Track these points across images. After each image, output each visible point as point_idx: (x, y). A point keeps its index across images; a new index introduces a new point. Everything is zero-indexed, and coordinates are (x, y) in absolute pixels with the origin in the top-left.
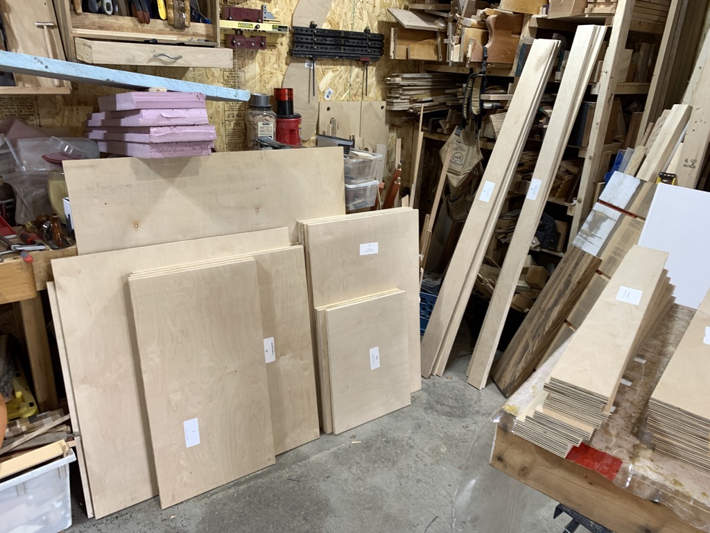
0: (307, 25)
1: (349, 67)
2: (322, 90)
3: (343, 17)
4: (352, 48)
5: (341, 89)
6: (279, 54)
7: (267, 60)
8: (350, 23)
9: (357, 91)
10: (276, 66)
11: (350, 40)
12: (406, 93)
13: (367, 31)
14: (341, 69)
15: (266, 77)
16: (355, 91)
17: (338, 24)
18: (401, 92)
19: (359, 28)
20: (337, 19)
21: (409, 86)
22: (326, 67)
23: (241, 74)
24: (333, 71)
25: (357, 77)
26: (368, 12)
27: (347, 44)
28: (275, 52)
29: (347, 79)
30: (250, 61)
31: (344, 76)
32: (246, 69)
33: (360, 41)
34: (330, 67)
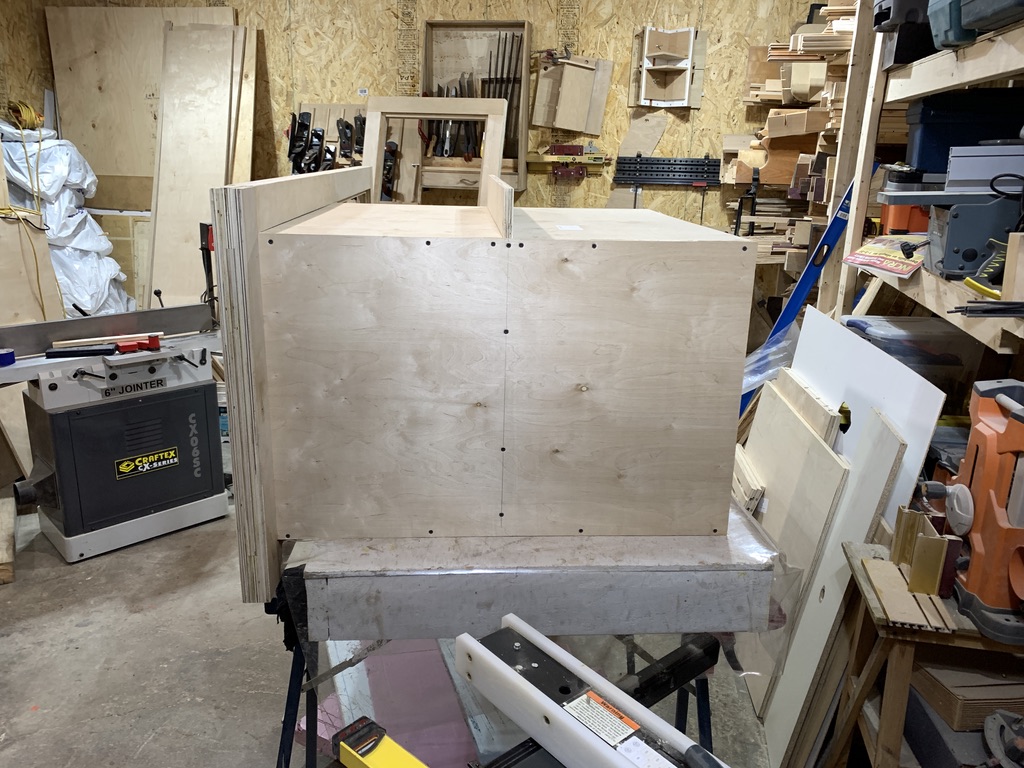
0: (633, 155)
1: (683, 192)
3: (678, 146)
4: (683, 174)
6: (605, 180)
8: (686, 150)
9: (694, 216)
10: (601, 191)
11: (682, 167)
14: (674, 194)
17: (671, 152)
19: (699, 154)
20: (670, 149)
22: (656, 192)
24: (664, 196)
25: (694, 201)
27: (678, 170)
28: (600, 179)
29: (682, 203)
30: (576, 187)
31: (678, 201)
33: (695, 167)
34: (660, 192)
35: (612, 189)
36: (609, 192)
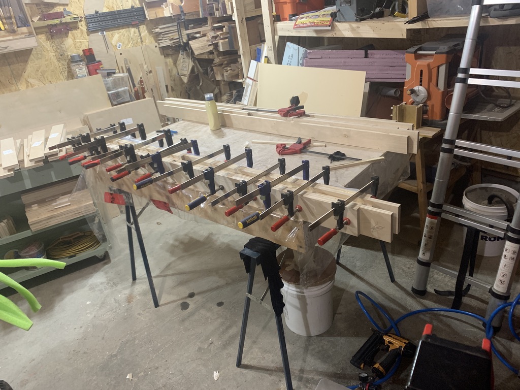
0: (94, 12)
1: (127, 29)
2: (114, 45)
3: (115, 3)
4: (125, 19)
5: (126, 42)
6: (82, 31)
7: (76, 35)
8: (120, 5)
9: (137, 41)
10: (82, 38)
11: (123, 15)
12: (166, 36)
13: (132, 7)
14: (123, 31)
15: (78, 44)
16: (136, 41)
17: (113, 7)
18: (162, 36)
19: (128, 6)
20: (111, 5)
21: (165, 32)
22: (113, 32)
23: (63, 46)
24: (118, 33)
25: (135, 33)
27: (121, 17)
28: (79, 31)
29: (129, 35)
30: (66, 38)
31: (126, 35)
32: (65, 43)
33: (129, 14)
34: (115, 31)
35: (88, 35)
36: (87, 37)
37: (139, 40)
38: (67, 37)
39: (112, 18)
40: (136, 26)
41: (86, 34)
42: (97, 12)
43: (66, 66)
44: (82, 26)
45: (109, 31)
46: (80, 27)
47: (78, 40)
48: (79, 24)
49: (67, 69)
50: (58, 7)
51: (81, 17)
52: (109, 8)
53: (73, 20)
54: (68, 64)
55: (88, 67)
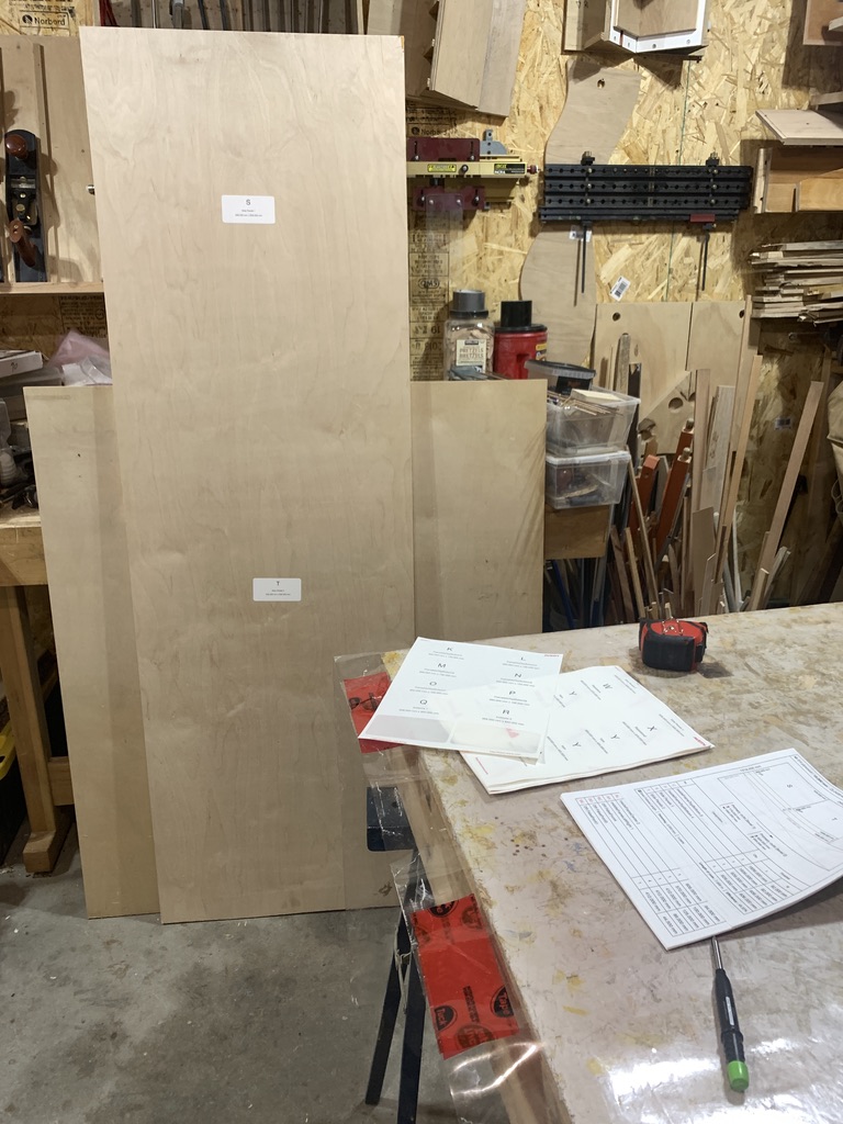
0: (576, 160)
1: (667, 236)
2: (605, 282)
3: (658, 138)
4: (673, 199)
5: (648, 278)
6: (517, 218)
7: (493, 229)
8: (672, 148)
9: (686, 283)
10: (511, 240)
11: (670, 184)
12: (795, 282)
13: (712, 162)
14: (650, 240)
15: (489, 260)
16: (680, 282)
18: (782, 280)
19: (696, 156)
20: (643, 145)
21: (800, 267)
22: (617, 237)
23: (442, 257)
24: (631, 245)
25: (687, 254)
26: (716, 124)
27: (663, 190)
28: (508, 214)
29: (663, 259)
30: (460, 233)
31: (656, 254)
32: (452, 247)
33: (692, 184)
34: (624, 237)
35: (533, 234)
37: (695, 281)
38: (465, 227)
39: (628, 190)
40: (701, 231)
41: (527, 230)
42: (587, 160)
43: (430, 325)
44: (523, 200)
45: (605, 233)
46: (517, 202)
47: (495, 246)
48: (517, 192)
49: (429, 334)
50: (469, 124)
51: (532, 171)
52: (634, 152)
53: (502, 174)
54: (438, 319)
55: (497, 341)
